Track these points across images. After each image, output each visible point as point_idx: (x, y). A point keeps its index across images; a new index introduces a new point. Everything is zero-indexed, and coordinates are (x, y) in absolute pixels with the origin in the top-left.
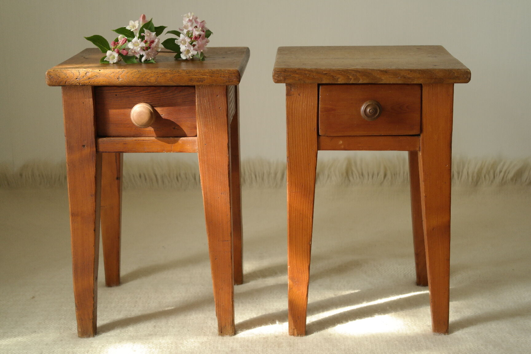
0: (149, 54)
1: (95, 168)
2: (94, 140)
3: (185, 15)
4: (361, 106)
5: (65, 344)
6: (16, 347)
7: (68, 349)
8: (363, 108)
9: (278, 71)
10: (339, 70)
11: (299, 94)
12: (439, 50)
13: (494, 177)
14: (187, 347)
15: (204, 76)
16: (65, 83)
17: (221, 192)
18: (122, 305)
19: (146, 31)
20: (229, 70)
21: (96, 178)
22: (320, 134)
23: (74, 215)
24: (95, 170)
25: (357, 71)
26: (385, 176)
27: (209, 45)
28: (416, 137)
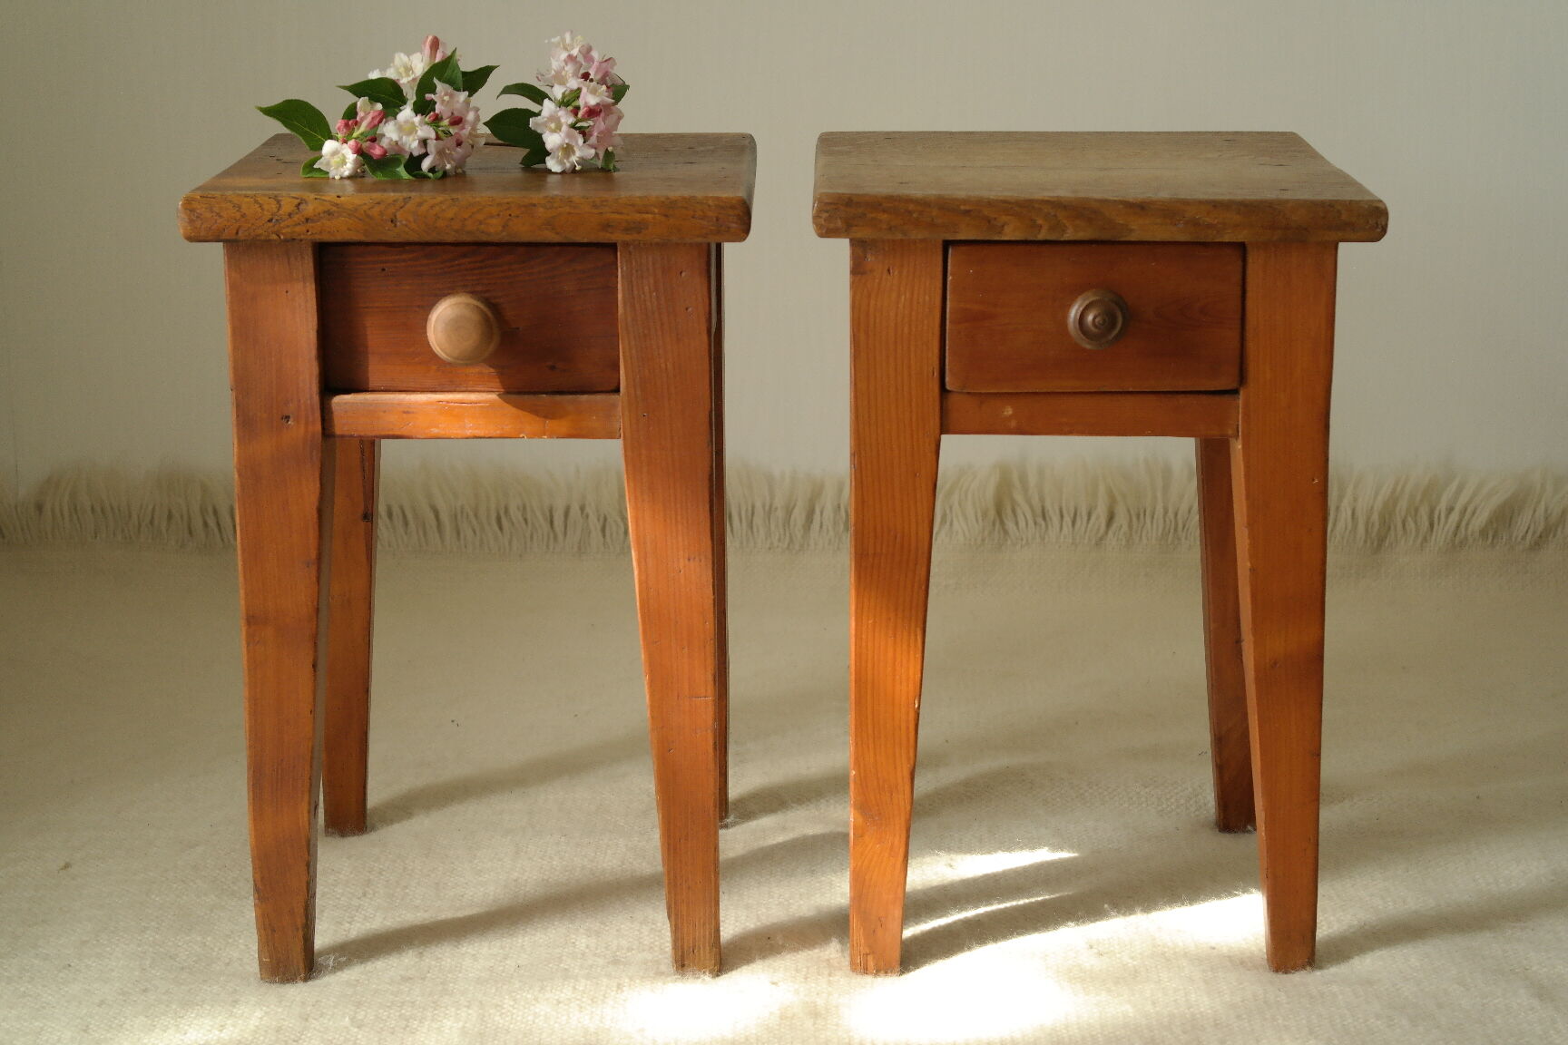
0: (445, 154)
1: (318, 485)
2: (316, 399)
3: (556, 40)
4: (1069, 306)
5: (156, 1003)
6: (13, 1011)
7: (163, 1017)
8: (1074, 313)
9: (827, 201)
10: (1005, 202)
11: (889, 270)
12: (1287, 145)
13: (1432, 525)
14: (514, 1016)
15: (646, 216)
16: (237, 233)
17: (687, 556)
18: (326, 890)
19: (440, 86)
20: (718, 198)
21: (320, 511)
22: (948, 387)
23: (254, 620)
24: (318, 491)
25: (1058, 204)
26: (1111, 518)
27: (625, 128)
28: (1226, 398)
